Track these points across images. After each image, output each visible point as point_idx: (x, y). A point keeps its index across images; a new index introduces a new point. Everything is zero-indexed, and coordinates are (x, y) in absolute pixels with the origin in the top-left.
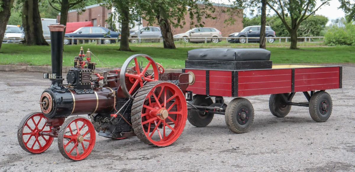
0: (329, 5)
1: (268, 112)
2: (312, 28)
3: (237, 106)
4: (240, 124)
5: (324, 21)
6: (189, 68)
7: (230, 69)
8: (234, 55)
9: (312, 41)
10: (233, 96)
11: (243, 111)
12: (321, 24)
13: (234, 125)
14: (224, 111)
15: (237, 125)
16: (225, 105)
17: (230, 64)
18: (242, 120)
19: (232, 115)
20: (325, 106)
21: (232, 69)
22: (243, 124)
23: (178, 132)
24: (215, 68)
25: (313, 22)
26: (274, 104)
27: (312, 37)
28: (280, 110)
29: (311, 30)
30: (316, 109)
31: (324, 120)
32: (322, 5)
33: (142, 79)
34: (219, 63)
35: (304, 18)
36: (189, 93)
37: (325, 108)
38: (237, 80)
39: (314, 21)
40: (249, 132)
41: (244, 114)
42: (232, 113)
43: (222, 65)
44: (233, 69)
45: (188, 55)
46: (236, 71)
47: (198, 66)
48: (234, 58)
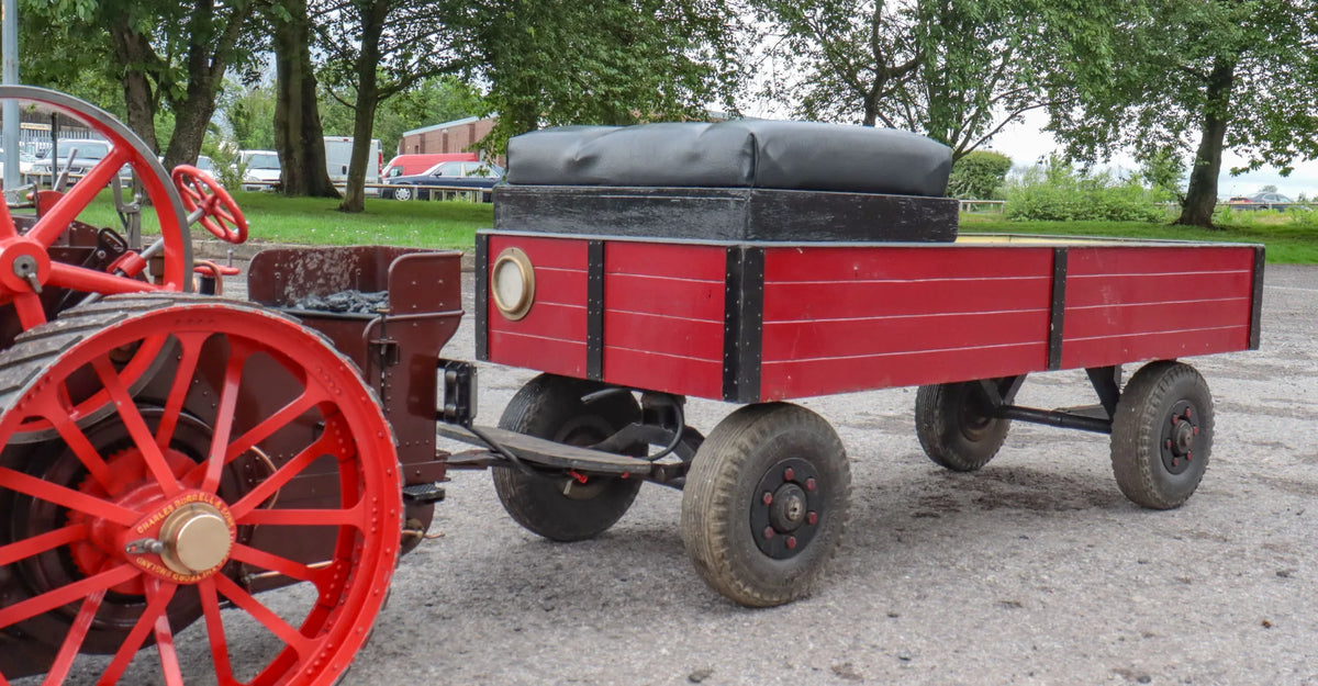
0: (1023, 122)
1: (904, 438)
2: (976, 181)
3: (756, 451)
4: (768, 555)
5: (1001, 166)
6: (510, 228)
7: (721, 235)
8: (743, 154)
9: (975, 210)
10: (730, 393)
11: (786, 481)
12: (996, 173)
13: (734, 566)
14: (682, 470)
15: (748, 563)
16: (693, 438)
17: (723, 205)
18: (778, 531)
19: (722, 509)
20: (1187, 431)
21: (727, 238)
22: (784, 553)
23: (331, 652)
24: (636, 228)
25: (977, 168)
26: (937, 412)
27: (973, 200)
28: (964, 439)
29: (974, 186)
30: (1146, 448)
31: (1177, 499)
32: (1008, 120)
33: (21, 272)
34: (656, 203)
35: (965, 150)
36: (453, 374)
37: (1187, 442)
38: (756, 303)
39: (981, 165)
40: (820, 594)
41: (795, 497)
42: (723, 495)
43: (677, 211)
44: (735, 237)
45: (511, 162)
46: (754, 250)
47: (553, 221)
48: (746, 171)
